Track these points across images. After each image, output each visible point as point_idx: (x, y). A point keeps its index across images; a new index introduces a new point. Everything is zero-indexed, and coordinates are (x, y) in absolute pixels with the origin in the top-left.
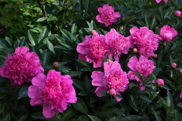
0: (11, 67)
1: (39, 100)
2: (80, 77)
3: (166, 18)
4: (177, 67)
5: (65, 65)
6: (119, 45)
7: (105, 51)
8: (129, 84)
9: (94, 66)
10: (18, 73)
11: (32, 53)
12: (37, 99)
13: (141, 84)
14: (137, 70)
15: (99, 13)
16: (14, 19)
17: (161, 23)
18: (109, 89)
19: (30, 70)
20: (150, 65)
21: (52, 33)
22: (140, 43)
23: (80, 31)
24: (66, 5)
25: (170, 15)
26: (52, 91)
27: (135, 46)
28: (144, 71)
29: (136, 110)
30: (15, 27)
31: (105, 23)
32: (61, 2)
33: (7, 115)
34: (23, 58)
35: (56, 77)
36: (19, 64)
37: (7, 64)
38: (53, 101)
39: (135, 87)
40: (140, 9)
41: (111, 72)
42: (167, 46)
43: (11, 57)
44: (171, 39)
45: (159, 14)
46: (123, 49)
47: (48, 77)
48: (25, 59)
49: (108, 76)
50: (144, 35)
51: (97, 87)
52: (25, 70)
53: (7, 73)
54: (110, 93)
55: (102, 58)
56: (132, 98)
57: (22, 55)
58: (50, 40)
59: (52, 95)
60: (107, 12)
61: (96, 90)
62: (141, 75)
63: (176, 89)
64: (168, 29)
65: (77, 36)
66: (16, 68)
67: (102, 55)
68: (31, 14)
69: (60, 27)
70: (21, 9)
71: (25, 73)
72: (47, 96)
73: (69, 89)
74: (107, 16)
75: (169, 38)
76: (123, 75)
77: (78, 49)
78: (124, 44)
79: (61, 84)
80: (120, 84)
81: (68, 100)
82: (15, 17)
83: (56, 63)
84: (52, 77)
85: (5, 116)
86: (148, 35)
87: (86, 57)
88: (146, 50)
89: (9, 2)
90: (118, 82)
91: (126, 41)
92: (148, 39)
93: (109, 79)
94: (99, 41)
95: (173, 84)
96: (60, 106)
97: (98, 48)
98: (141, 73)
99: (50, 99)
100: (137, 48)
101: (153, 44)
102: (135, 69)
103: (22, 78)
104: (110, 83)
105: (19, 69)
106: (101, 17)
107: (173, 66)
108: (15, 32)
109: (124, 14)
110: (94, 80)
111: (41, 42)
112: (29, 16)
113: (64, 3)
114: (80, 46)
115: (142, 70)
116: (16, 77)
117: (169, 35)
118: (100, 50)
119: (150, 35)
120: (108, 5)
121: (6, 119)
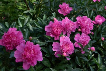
0: (6, 40)
1: (21, 59)
2: (47, 45)
3: (100, 11)
4: (104, 40)
5: (38, 39)
6: (70, 27)
7: (62, 30)
8: (74, 50)
9: (55, 39)
10: (10, 43)
11: (19, 31)
12: (19, 58)
13: (82, 50)
14: (80, 42)
15: (60, 8)
16: (13, 11)
17: (97, 14)
18: (62, 53)
19: (17, 42)
20: (87, 39)
21: (33, 20)
22: (82, 25)
23: (48, 19)
24: (41, 3)
25: (102, 9)
26: (28, 54)
27: (80, 27)
28: (84, 43)
29: (80, 65)
30: (13, 16)
31: (64, 14)
32: (38, 1)
33: (3, 68)
34: (13, 34)
35: (30, 46)
36: (10, 38)
37: (3, 38)
38: (29, 60)
39: (78, 52)
40: (84, 5)
41: (63, 43)
42: (99, 28)
43: (6, 34)
44: (101, 23)
45: (96, 8)
46: (72, 29)
47: (26, 46)
48: (14, 35)
49: (62, 45)
50: (85, 21)
51: (56, 51)
52: (14, 42)
53: (3, 43)
54: (63, 55)
55: (59, 34)
56: (77, 58)
57: (12, 32)
58: (30, 24)
59: (28, 56)
60: (65, 7)
61: (55, 53)
62: (82, 45)
63: (104, 53)
64: (100, 17)
65: (46, 21)
66: (9, 40)
67: (60, 32)
68: (23, 9)
69: (37, 16)
70: (17, 6)
71: (14, 43)
72: (25, 57)
73: (38, 52)
74: (64, 10)
75: (100, 23)
76: (71, 45)
77: (46, 29)
78: (73, 26)
79: (33, 50)
80: (69, 50)
81: (37, 59)
82: (14, 10)
83: (31, 37)
84: (28, 46)
85: (2, 68)
86: (87, 21)
87: (50, 34)
88: (86, 30)
89: (10, 2)
90: (68, 49)
91: (74, 24)
92: (87, 23)
93: (62, 47)
94: (58, 24)
95: (102, 50)
96: (32, 63)
97: (57, 29)
98: (82, 44)
99: (27, 59)
100: (80, 29)
101: (90, 26)
102: (78, 41)
103: (12, 46)
104: (63, 50)
105: (11, 41)
106: (61, 10)
107: (102, 40)
108: (14, 19)
109: (76, 9)
110: (54, 47)
111: (26, 25)
112: (22, 10)
113: (40, 2)
114: (47, 27)
115: (83, 42)
116: (9, 45)
117: (100, 21)
118: (58, 30)
119: (88, 21)
120: (65, 3)
121: (3, 70)
